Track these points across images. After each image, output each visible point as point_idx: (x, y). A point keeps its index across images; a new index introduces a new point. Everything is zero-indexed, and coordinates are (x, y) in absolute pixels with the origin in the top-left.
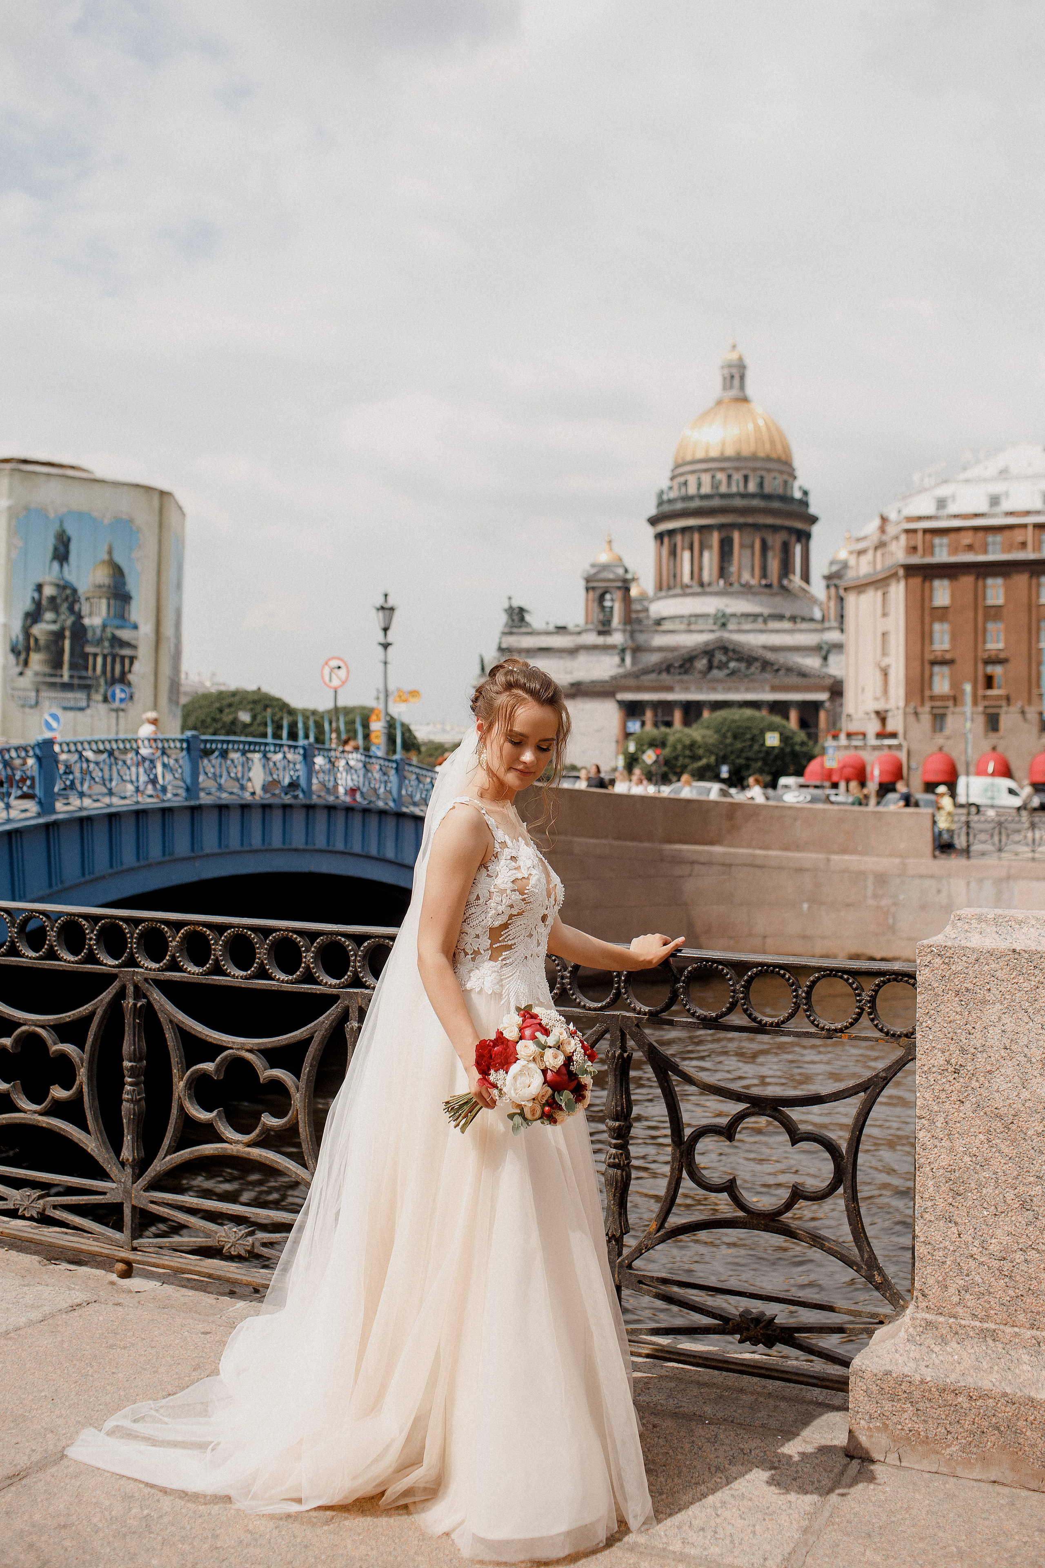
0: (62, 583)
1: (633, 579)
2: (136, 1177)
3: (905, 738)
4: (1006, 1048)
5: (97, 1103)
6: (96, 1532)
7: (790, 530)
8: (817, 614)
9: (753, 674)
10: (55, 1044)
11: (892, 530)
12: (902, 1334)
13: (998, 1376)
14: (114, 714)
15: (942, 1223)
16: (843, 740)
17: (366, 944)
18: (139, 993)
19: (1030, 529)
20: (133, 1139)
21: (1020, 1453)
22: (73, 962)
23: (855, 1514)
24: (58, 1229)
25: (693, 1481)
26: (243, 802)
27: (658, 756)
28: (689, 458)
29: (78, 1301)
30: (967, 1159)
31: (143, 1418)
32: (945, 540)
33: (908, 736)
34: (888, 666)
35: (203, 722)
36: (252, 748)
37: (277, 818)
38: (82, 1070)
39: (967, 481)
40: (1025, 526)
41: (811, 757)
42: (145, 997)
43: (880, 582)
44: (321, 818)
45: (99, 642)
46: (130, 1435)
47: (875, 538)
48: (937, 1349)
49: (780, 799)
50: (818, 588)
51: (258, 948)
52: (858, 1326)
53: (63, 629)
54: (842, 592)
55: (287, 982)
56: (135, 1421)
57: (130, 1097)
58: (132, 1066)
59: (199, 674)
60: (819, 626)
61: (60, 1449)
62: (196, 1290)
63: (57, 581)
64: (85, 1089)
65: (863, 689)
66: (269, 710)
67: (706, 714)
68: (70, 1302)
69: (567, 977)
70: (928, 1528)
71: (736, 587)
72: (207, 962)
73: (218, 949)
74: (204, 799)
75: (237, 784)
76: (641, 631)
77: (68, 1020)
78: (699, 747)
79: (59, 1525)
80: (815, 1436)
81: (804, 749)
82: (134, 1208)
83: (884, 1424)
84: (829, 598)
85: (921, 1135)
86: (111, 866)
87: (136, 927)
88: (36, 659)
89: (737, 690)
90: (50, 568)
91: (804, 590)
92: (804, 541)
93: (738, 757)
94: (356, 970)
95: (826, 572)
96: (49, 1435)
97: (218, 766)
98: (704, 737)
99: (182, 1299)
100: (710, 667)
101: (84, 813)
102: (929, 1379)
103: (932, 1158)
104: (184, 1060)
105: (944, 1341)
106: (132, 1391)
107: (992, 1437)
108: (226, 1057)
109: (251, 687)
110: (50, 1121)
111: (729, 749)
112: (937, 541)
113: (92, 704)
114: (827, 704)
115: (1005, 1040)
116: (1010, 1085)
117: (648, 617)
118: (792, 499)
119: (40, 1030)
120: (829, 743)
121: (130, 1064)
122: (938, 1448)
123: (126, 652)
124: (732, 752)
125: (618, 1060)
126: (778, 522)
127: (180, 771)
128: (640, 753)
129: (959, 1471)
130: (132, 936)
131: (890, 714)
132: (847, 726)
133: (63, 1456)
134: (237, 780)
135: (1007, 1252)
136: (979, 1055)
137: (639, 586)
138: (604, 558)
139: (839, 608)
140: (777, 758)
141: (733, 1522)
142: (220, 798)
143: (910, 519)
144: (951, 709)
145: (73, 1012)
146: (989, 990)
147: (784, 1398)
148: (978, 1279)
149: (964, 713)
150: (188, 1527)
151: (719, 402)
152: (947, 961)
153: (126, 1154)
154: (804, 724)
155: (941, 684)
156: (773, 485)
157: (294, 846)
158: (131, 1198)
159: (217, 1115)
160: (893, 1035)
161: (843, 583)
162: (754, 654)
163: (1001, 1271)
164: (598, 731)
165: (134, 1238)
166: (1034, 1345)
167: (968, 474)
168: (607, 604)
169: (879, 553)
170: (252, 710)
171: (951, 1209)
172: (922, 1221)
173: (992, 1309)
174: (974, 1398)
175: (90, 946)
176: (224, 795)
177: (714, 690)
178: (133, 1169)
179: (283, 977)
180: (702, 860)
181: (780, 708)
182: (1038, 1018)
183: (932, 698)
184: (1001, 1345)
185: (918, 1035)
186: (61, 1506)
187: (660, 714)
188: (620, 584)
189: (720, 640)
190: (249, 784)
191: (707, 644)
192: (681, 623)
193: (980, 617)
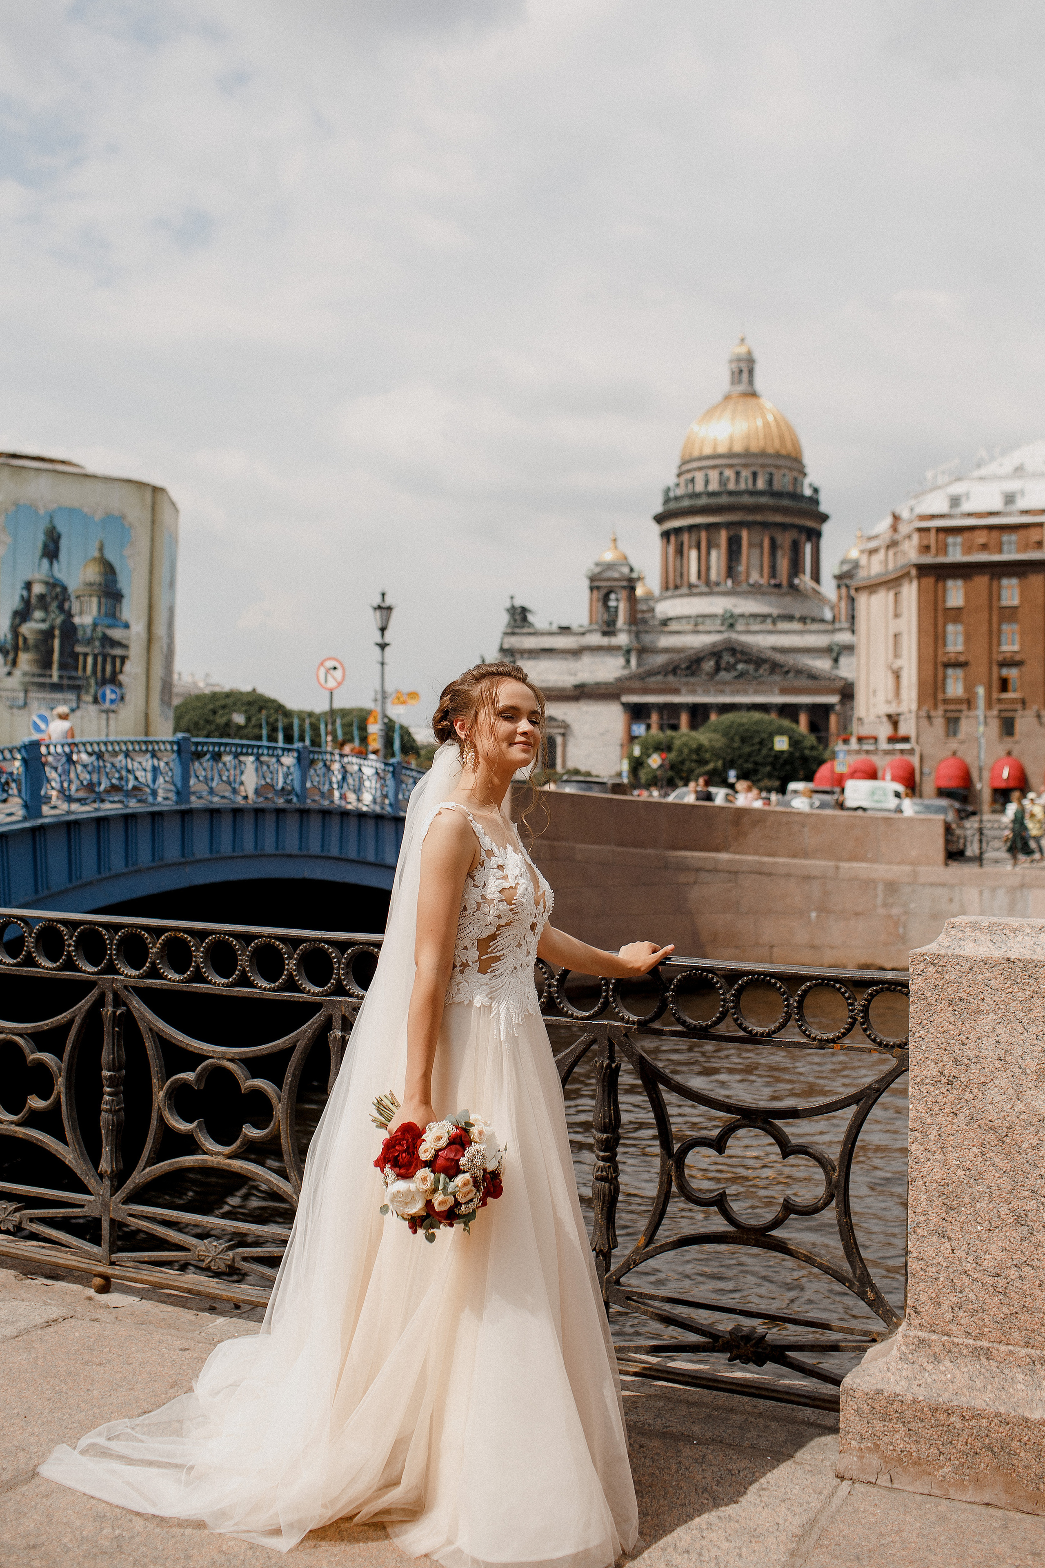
0: (51, 581)
1: (639, 579)
2: (115, 1190)
3: (918, 743)
4: (1000, 1059)
5: (75, 1114)
6: (67, 1552)
7: (800, 528)
8: (828, 615)
9: (761, 676)
10: (33, 1053)
11: (904, 529)
12: (894, 1352)
13: (991, 1395)
14: (104, 716)
15: (935, 1239)
16: (854, 744)
17: (349, 951)
18: (118, 1001)
20: (111, 1150)
21: (1014, 1475)
22: (51, 969)
23: (844, 1537)
24: (35, 1243)
25: (679, 1502)
26: (235, 806)
27: (663, 760)
28: (696, 454)
29: (54, 1316)
30: (960, 1172)
31: (118, 1436)
32: (959, 539)
33: (921, 740)
34: (901, 668)
35: (196, 724)
36: (245, 750)
37: (270, 822)
38: (60, 1079)
39: (981, 479)
40: (1040, 525)
41: (821, 762)
42: (125, 1004)
43: (892, 582)
44: (315, 823)
45: (89, 642)
46: (104, 1453)
47: (887, 537)
48: (930, 1367)
49: (788, 804)
50: (828, 588)
51: (240, 955)
52: (850, 1344)
53: (52, 628)
54: (852, 592)
55: (269, 990)
56: (109, 1439)
57: (108, 1107)
58: (111, 1076)
59: (192, 674)
60: (829, 627)
61: (31, 1467)
62: (175, 1306)
63: (47, 579)
64: (63, 1099)
65: (875, 692)
66: (264, 712)
67: (713, 717)
68: (46, 1317)
69: (554, 986)
70: (918, 1551)
71: (744, 587)
72: (188, 969)
73: (199, 956)
74: (195, 803)
75: (229, 788)
76: (647, 632)
77: (46, 1028)
78: (706, 751)
79: (28, 1545)
80: (805, 1457)
81: (815, 753)
82: (112, 1221)
83: (875, 1444)
84: (840, 598)
85: (913, 1147)
86: (99, 872)
87: (116, 934)
88: (24, 658)
89: (745, 693)
90: (40, 565)
91: (814, 589)
92: (814, 539)
93: (747, 761)
94: (339, 977)
95: (837, 572)
96: (21, 1454)
97: (209, 769)
98: (710, 740)
99: (161, 1316)
100: (718, 669)
101: (72, 817)
102: (921, 1398)
103: (925, 1171)
104: (163, 1069)
105: (937, 1359)
106: (106, 1408)
107: (986, 1458)
108: (207, 1066)
109: (246, 688)
110: (27, 1132)
111: (737, 753)
112: (950, 540)
113: (82, 705)
114: (838, 708)
115: (999, 1051)
116: (1004, 1097)
117: (654, 617)
118: (802, 497)
119: (17, 1039)
120: (840, 747)
121: (109, 1073)
122: (930, 1469)
123: (117, 652)
124: (740, 756)
125: (606, 1070)
126: (788, 520)
127: (170, 774)
128: (645, 757)
129: (952, 1493)
130: (112, 942)
131: (902, 718)
132: (857, 730)
133: (35, 1474)
134: (229, 783)
135: (1001, 1268)
136: (973, 1066)
137: (644, 585)
138: (609, 556)
139: (850, 608)
140: (786, 762)
141: (719, 1544)
142: (211, 802)
143: (922, 518)
144: (965, 713)
145: (51, 1020)
146: (983, 999)
147: (775, 1419)
148: (972, 1296)
149: (977, 717)
150: (160, 1548)
151: (727, 398)
152: (940, 969)
153: (105, 1165)
154: (814, 727)
155: (955, 688)
156: (782, 482)
157: (287, 852)
158: (109, 1211)
159: (198, 1126)
160: (886, 1046)
161: (854, 583)
162: (763, 656)
163: (995, 1287)
164: (602, 734)
165: (112, 1252)
166: (1029, 1364)
167: (983, 472)
168: (612, 604)
169: (891, 552)
170: (246, 711)
171: (944, 1223)
172: (914, 1236)
173: (986, 1327)
174: (967, 1417)
175: (69, 952)
176: (216, 799)
177: (722, 692)
178: (112, 1181)
179: (265, 984)
180: (708, 867)
181: (789, 711)
182: (1033, 1029)
183: (946, 701)
184: (995, 1364)
185: (911, 1046)
186: (32, 1526)
187: (665, 717)
188: (625, 583)
189: (728, 640)
190: (242, 788)
191: (714, 645)
192: (688, 623)
193: (995, 618)
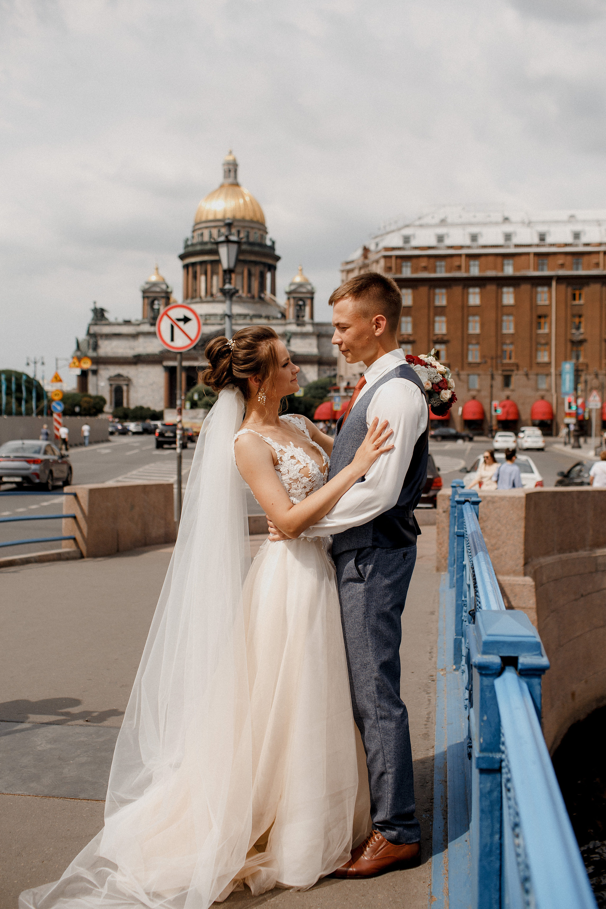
1: (172, 292)
7: (265, 264)
11: (372, 257)
19: (463, 258)
28: (204, 219)
32: (409, 263)
39: (422, 226)
40: (460, 255)
47: (360, 262)
50: (281, 299)
60: (283, 322)
84: (289, 304)
91: (272, 299)
92: (272, 270)
95: (288, 290)
112: (404, 264)
118: (265, 246)
126: (258, 259)
137: (175, 296)
138: (154, 278)
139: (295, 311)
143: (387, 249)
151: (222, 186)
156: (254, 237)
164: (151, 385)
168: (156, 307)
188: (163, 295)
191: (215, 332)
193: (432, 314)
